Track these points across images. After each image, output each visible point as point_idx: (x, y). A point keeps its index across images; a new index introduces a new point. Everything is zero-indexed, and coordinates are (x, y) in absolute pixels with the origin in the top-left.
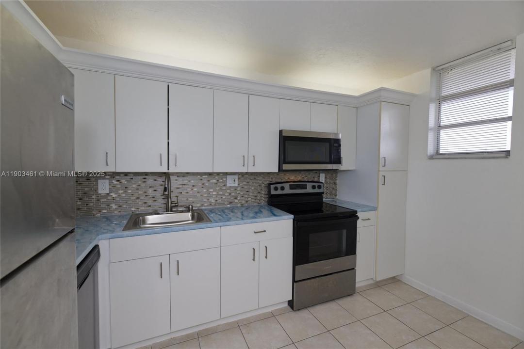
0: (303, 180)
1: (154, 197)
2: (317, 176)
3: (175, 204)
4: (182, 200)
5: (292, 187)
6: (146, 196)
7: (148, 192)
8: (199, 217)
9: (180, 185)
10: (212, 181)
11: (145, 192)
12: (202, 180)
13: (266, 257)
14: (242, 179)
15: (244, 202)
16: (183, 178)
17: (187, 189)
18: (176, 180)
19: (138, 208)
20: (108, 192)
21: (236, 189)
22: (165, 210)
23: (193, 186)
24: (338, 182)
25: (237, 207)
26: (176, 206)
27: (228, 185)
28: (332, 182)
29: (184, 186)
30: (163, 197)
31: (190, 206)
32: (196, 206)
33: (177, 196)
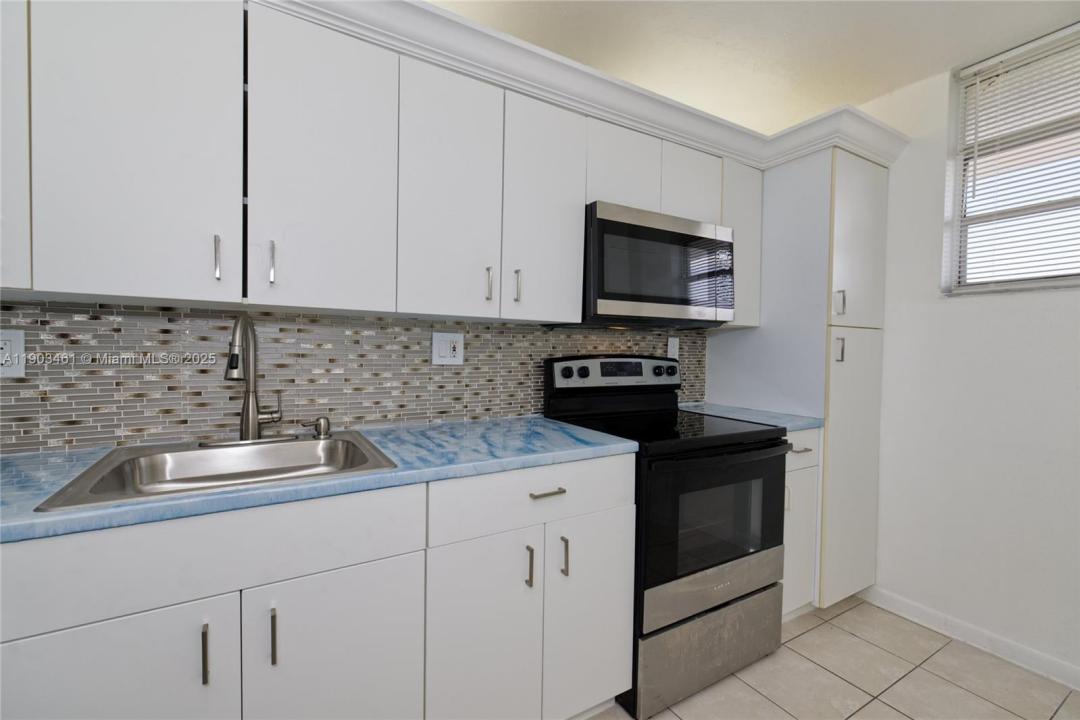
0: (628, 353)
1: (199, 394)
2: (661, 344)
3: (271, 413)
4: (297, 404)
5: (606, 371)
6: (170, 388)
7: (178, 377)
8: (350, 455)
9: (290, 355)
10: (388, 348)
11: (168, 377)
12: (357, 342)
13: (565, 572)
14: (477, 343)
15: (479, 410)
16: (298, 335)
17: (310, 371)
18: (277, 341)
19: (140, 430)
20: (23, 375)
21: (458, 374)
22: (238, 434)
23: (331, 361)
24: (708, 360)
25: (462, 424)
26: (273, 421)
27: (436, 361)
28: (694, 361)
29: (301, 360)
30: (229, 393)
31: (322, 421)
32: (343, 421)
33: (278, 392)
